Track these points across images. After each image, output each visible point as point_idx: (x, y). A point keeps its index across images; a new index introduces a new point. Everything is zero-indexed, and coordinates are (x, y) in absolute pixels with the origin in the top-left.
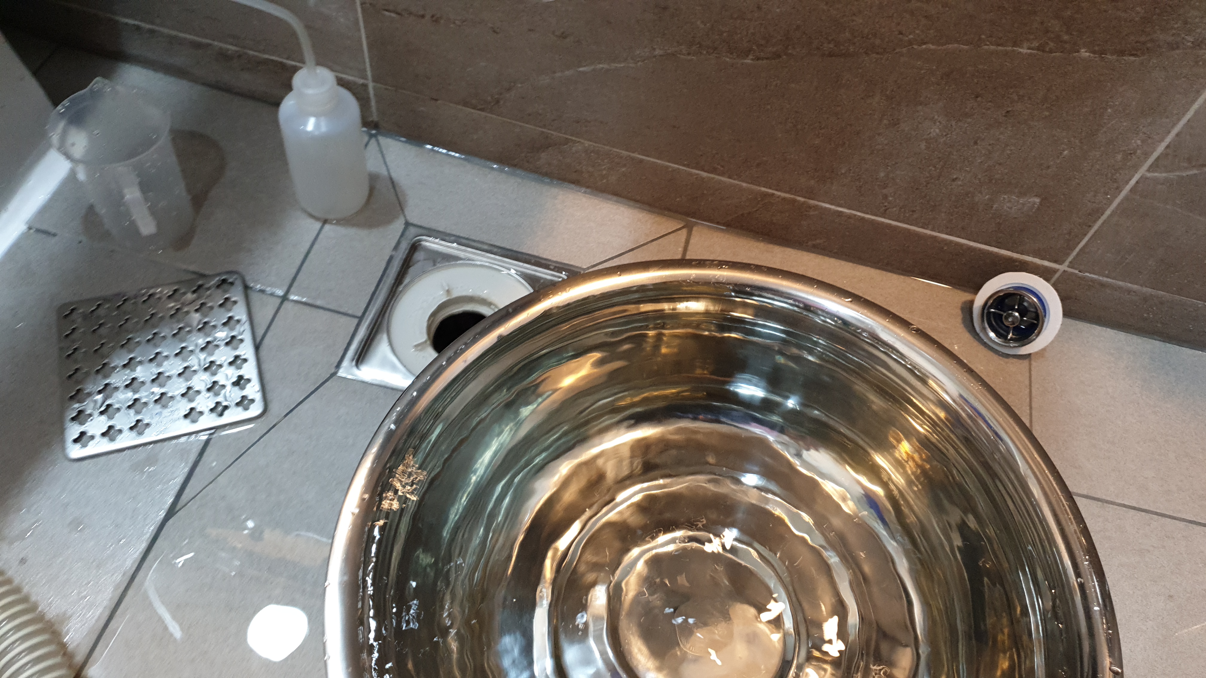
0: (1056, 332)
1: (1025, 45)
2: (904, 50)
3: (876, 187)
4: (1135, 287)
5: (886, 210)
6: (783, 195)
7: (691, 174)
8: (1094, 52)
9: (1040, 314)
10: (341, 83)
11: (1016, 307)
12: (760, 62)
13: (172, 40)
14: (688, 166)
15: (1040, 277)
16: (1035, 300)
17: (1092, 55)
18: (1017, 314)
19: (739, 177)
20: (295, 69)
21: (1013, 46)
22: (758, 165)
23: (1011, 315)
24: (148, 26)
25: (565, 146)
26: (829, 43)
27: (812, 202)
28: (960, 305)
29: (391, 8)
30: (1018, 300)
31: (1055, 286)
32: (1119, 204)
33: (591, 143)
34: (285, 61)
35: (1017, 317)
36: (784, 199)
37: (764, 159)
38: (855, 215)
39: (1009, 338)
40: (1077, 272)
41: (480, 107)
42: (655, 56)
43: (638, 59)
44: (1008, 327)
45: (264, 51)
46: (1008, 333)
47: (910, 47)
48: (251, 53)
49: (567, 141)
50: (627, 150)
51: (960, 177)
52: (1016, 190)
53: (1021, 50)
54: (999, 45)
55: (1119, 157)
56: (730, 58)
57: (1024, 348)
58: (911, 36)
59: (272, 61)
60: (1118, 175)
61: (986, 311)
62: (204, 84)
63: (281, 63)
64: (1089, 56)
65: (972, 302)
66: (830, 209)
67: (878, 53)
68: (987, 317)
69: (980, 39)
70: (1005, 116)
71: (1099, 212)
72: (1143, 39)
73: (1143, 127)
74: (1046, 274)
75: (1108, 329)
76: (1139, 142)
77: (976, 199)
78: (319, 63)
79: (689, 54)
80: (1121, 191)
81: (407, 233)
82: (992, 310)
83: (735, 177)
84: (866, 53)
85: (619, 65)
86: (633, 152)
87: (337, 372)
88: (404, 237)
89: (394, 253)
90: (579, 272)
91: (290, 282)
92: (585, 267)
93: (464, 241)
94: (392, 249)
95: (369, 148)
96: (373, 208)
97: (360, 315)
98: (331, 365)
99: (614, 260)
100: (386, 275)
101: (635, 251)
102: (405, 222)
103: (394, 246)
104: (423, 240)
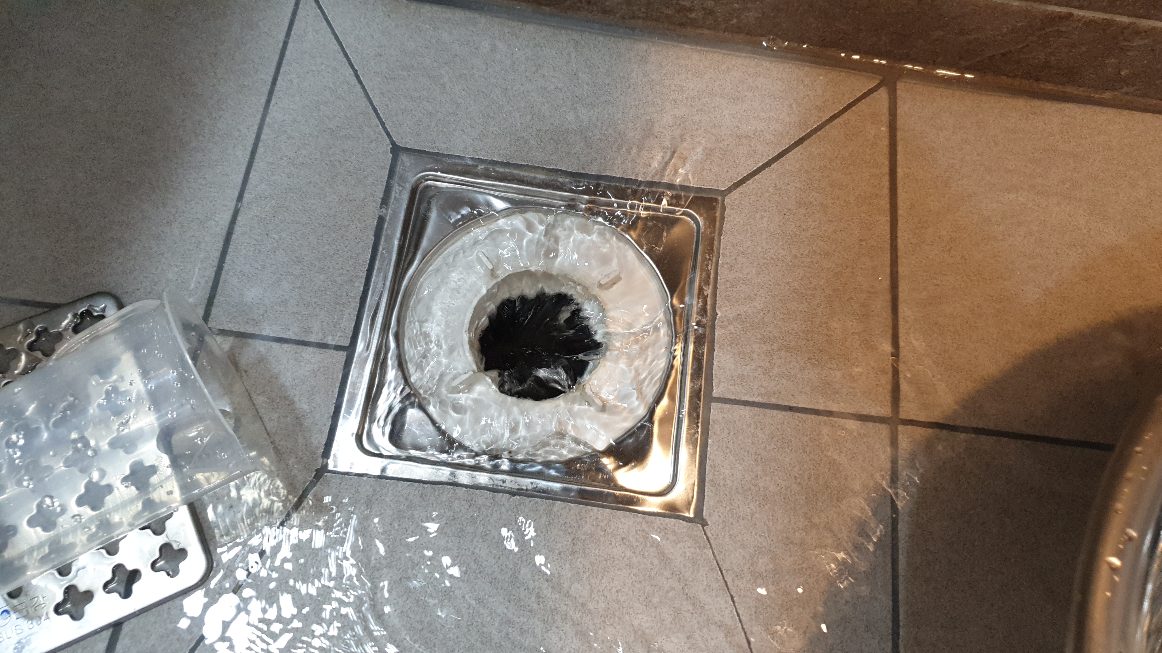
6: (1088, 14)
36: (1091, 22)
87: (327, 465)
88: (396, 178)
89: (384, 210)
90: (716, 200)
91: (207, 296)
92: (723, 189)
93: (501, 170)
94: (380, 203)
95: (300, 13)
96: (330, 129)
97: (347, 343)
98: (314, 453)
99: (773, 166)
100: (379, 257)
101: (806, 142)
102: (391, 146)
103: (382, 196)
104: (430, 177)
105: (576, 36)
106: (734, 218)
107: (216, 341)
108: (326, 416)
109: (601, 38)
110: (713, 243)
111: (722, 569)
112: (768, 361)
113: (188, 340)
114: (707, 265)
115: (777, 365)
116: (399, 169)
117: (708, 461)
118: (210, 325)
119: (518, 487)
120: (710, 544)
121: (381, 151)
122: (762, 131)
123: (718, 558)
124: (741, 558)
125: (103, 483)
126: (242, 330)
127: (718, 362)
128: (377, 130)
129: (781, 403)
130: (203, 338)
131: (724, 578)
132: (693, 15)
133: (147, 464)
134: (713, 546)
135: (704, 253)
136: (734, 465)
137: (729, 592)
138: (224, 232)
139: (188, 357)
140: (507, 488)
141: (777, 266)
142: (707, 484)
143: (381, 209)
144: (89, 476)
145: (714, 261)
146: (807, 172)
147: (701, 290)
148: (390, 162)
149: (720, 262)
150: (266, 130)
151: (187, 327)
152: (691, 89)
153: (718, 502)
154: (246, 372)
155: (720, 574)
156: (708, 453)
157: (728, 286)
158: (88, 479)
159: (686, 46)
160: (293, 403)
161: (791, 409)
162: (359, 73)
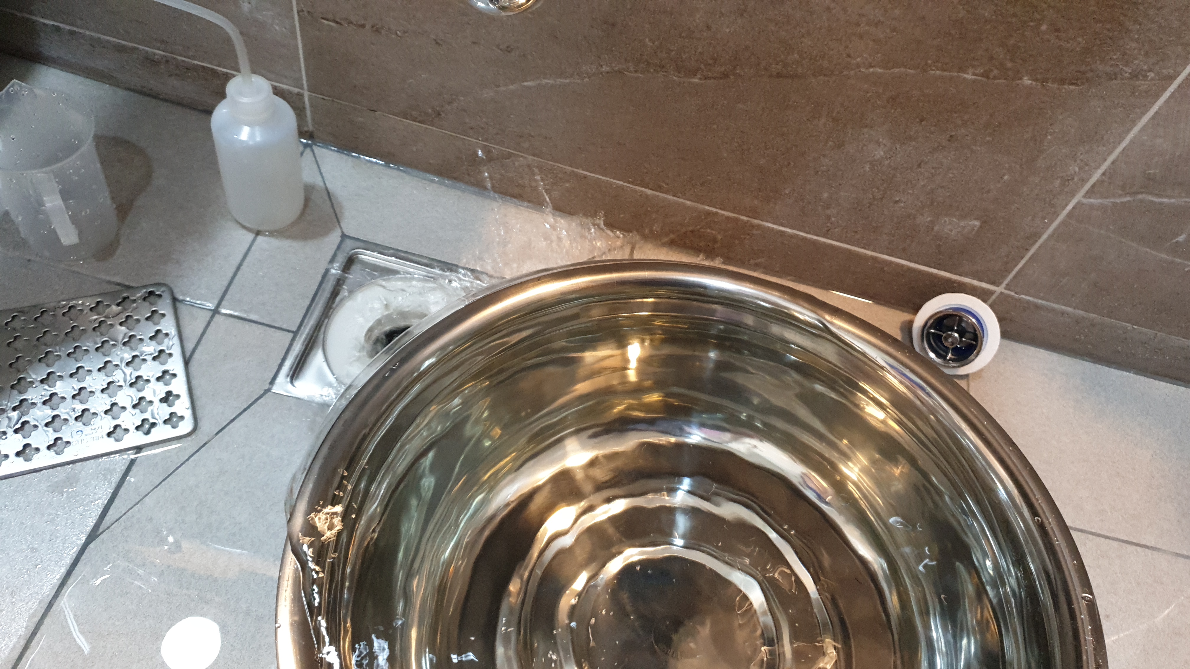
0: (994, 352)
1: (971, 71)
2: (852, 72)
3: (820, 208)
4: (1069, 309)
5: (828, 231)
6: (726, 213)
7: (636, 191)
8: (1036, 80)
9: (979, 335)
10: (277, 92)
11: (955, 328)
12: (708, 81)
13: (94, 43)
14: (632, 183)
15: (979, 298)
16: (974, 320)
17: (1034, 83)
18: (956, 335)
19: (684, 195)
20: (227, 78)
21: (958, 72)
22: (703, 184)
23: (951, 336)
24: (68, 28)
25: (508, 160)
26: (777, 64)
27: (756, 222)
28: (899, 325)
29: (330, 16)
30: (957, 322)
31: (992, 306)
32: (1056, 229)
33: (535, 158)
34: (215, 68)
35: (956, 338)
36: (727, 218)
37: (709, 178)
38: (797, 235)
39: (948, 358)
40: (1013, 294)
41: (420, 119)
42: (601, 73)
43: (585, 75)
44: (947, 348)
45: (193, 58)
46: (947, 353)
47: (858, 70)
48: (180, 58)
49: (510, 155)
50: (571, 167)
51: (903, 199)
52: (957, 213)
53: (966, 76)
54: (945, 71)
55: (1058, 183)
56: (679, 77)
57: (962, 368)
58: (859, 60)
59: (203, 67)
60: (1056, 200)
61: (925, 332)
62: (128, 89)
63: (212, 69)
64: (1031, 84)
65: (911, 323)
66: (773, 229)
67: (825, 75)
68: (926, 338)
69: (926, 64)
70: (949, 140)
71: (1035, 236)
72: (1083, 68)
73: (1081, 154)
74: (983, 295)
75: (1041, 350)
76: (1077, 169)
77: (918, 221)
78: (254, 72)
79: (636, 72)
80: (1058, 215)
81: (343, 246)
82: (932, 331)
83: (680, 195)
84: (814, 75)
85: (564, 81)
86: (578, 168)
87: (271, 389)
88: (341, 251)
89: (330, 266)
91: (221, 295)
94: (328, 261)
95: (303, 158)
97: (295, 330)
98: (265, 381)
100: (322, 289)
102: (341, 236)
103: (330, 258)
104: (360, 253)
108: (275, 364)
121: (335, 236)
138: (237, 264)
148: (339, 242)
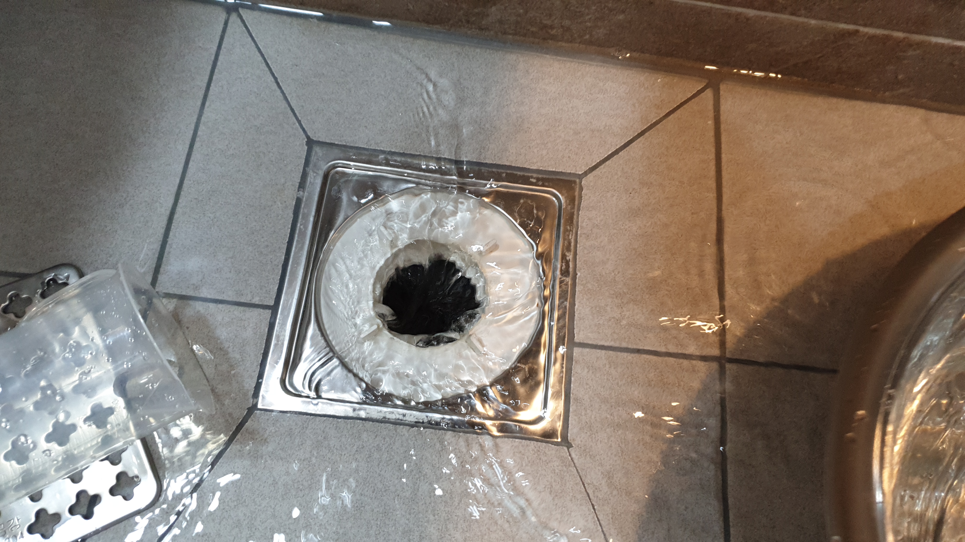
6: (871, 31)
19: (809, 12)
27: (918, 38)
87: (256, 404)
88: (311, 166)
89: (301, 193)
90: (575, 182)
91: (154, 266)
92: (580, 173)
93: (399, 159)
94: (297, 187)
95: (229, 30)
96: (256, 126)
97: (272, 303)
98: (245, 395)
99: (620, 153)
100: (297, 231)
101: (647, 134)
102: (306, 140)
103: (299, 181)
104: (339, 165)
105: (458, 49)
106: (590, 197)
107: (163, 304)
108: (255, 364)
109: (478, 50)
110: (573, 217)
111: (585, 483)
112: (619, 312)
113: (139, 303)
114: (569, 236)
115: (626, 316)
116: (313, 159)
117: (571, 395)
118: (157, 290)
119: (416, 420)
120: (574, 464)
121: (298, 144)
122: (611, 126)
123: (581, 474)
124: (600, 473)
125: (68, 422)
126: (184, 293)
127: (579, 314)
128: (294, 126)
129: (630, 346)
130: (151, 300)
131: (586, 491)
132: (553, 32)
133: (106, 406)
134: (577, 465)
135: (565, 225)
136: (593, 398)
137: (591, 502)
138: (168, 212)
139: (140, 317)
140: (407, 422)
141: (624, 235)
142: (571, 414)
143: (298, 191)
144: (56, 417)
145: (574, 232)
146: (648, 158)
147: (564, 257)
148: (305, 153)
149: (579, 232)
150: (202, 127)
151: (137, 292)
152: (553, 92)
153: (580, 429)
154: (188, 328)
155: (582, 487)
156: (572, 389)
157: (586, 252)
158: (55, 420)
159: (548, 56)
160: (226, 353)
161: (638, 351)
162: (279, 80)
